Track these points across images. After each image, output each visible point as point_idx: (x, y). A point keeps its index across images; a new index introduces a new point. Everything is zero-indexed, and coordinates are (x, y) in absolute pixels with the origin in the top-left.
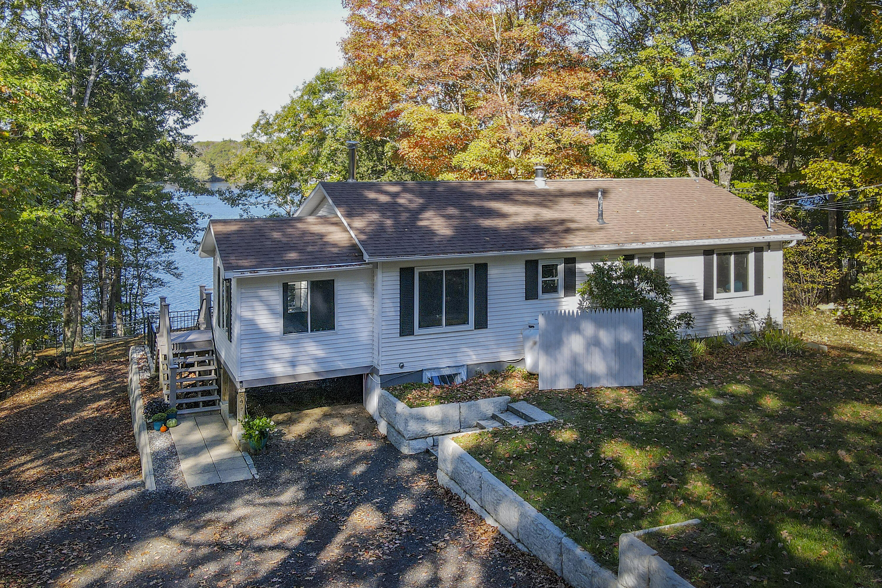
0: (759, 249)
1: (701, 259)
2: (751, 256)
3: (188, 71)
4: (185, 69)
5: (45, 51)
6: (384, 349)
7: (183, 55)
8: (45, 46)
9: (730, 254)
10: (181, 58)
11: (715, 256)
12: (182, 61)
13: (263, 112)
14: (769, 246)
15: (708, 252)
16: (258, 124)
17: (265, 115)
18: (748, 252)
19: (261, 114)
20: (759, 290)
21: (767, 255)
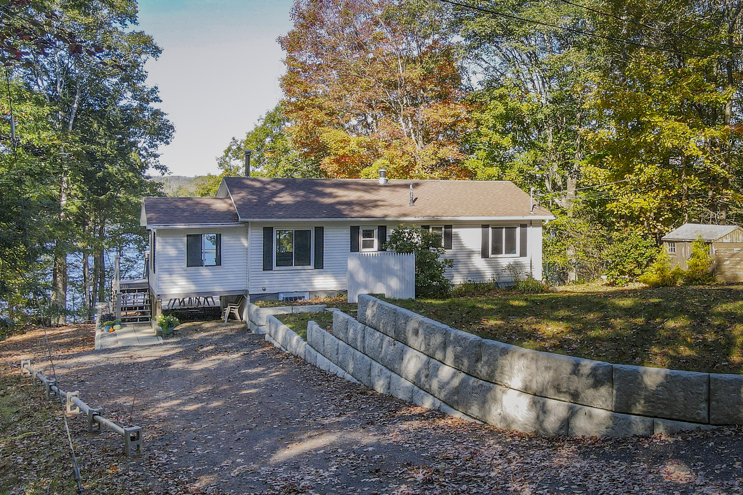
0: (524, 225)
1: (479, 231)
2: (518, 230)
3: (161, 101)
4: (157, 100)
5: (37, 83)
6: (252, 278)
7: (156, 88)
8: (37, 80)
9: (503, 228)
10: (154, 90)
11: (490, 229)
12: (156, 93)
13: (234, 139)
14: (531, 223)
15: (485, 226)
16: (229, 149)
17: (236, 142)
18: (516, 228)
19: (232, 141)
20: (523, 253)
21: (529, 230)
